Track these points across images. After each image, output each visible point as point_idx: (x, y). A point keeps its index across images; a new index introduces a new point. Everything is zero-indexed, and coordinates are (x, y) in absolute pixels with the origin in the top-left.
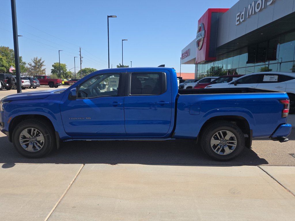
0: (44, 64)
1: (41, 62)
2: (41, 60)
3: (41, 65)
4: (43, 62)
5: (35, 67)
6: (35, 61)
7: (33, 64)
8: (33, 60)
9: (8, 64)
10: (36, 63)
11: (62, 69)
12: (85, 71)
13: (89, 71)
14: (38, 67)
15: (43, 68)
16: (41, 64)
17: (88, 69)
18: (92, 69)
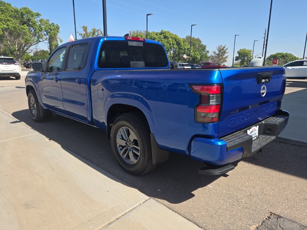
0: (227, 51)
1: (225, 49)
2: (224, 47)
3: (224, 53)
4: (227, 49)
5: (218, 55)
6: (219, 48)
7: (217, 52)
8: (218, 48)
9: (194, 53)
10: (220, 51)
11: (247, 55)
12: (276, 56)
13: (281, 57)
14: (221, 55)
15: (226, 55)
16: (224, 51)
17: (280, 54)
18: (286, 53)
